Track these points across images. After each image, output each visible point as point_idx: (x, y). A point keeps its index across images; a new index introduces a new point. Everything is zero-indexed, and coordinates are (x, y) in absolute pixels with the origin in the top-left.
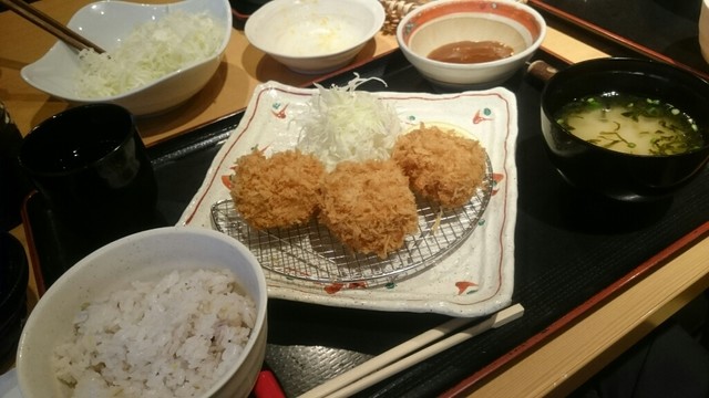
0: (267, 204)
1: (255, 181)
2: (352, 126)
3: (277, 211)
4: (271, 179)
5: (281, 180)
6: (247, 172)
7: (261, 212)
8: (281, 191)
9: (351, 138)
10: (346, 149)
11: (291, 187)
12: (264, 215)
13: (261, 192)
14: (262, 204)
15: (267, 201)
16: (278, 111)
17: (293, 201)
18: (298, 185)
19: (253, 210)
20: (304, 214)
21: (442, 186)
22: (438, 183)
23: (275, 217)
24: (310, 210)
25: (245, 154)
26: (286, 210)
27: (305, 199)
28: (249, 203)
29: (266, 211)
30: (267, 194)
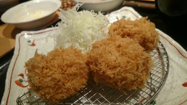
0: (60, 83)
1: (45, 71)
2: (87, 25)
3: (68, 85)
4: (56, 65)
5: (64, 64)
6: (38, 67)
7: (57, 90)
8: (65, 71)
9: (90, 31)
10: (89, 37)
11: (71, 66)
12: (60, 91)
13: (53, 76)
14: (56, 84)
15: (59, 81)
16: (31, 44)
17: (75, 75)
18: (74, 64)
19: (51, 91)
20: (84, 81)
21: (148, 40)
22: (145, 39)
23: (68, 89)
24: (87, 77)
25: (31, 57)
26: (74, 82)
27: (82, 71)
28: (47, 87)
29: (60, 88)
30: (58, 76)
